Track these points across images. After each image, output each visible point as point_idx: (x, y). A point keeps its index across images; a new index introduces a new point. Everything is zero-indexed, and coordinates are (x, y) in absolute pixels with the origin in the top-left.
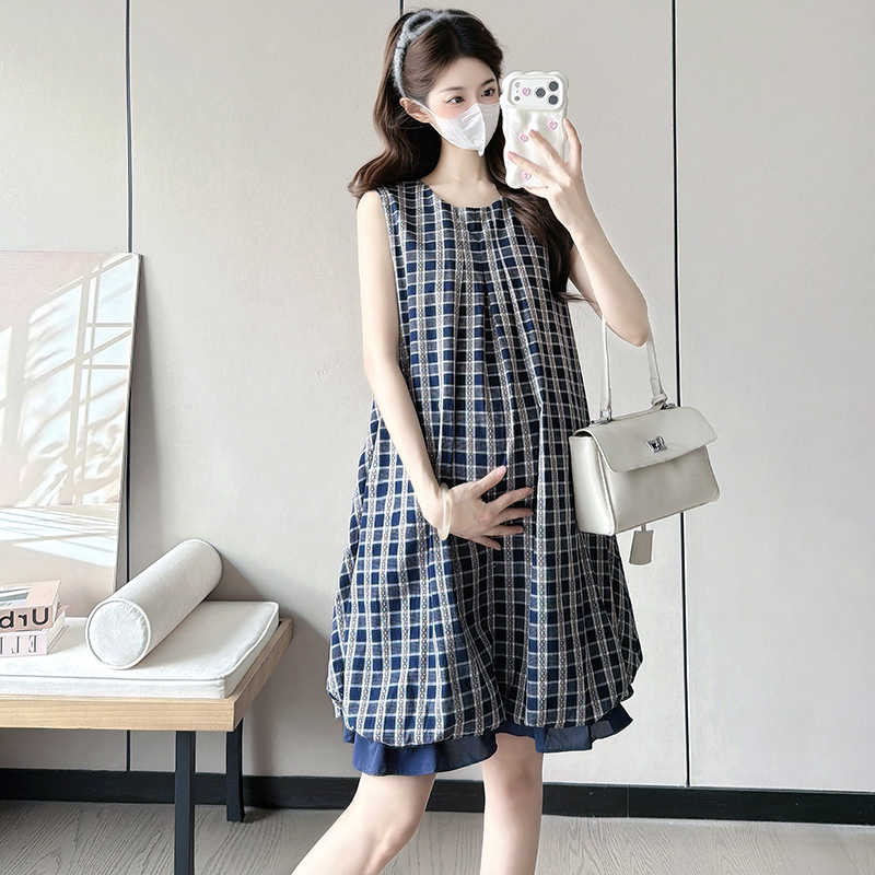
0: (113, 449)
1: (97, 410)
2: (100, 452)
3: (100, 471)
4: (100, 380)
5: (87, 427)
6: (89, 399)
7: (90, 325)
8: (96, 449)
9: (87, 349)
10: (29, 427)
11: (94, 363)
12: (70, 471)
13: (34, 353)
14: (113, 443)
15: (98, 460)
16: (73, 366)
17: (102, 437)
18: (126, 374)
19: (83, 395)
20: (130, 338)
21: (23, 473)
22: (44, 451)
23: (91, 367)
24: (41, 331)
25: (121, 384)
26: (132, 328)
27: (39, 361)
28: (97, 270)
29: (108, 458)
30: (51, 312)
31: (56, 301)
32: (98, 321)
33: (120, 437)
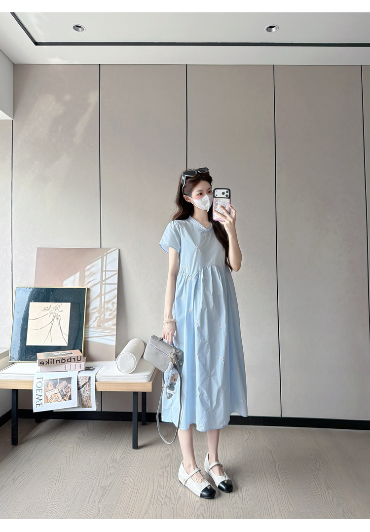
0: (114, 309)
1: (108, 297)
3: (110, 315)
4: (108, 288)
5: (105, 302)
6: (105, 294)
7: (104, 271)
8: (108, 309)
9: (104, 279)
12: (100, 316)
13: (87, 280)
14: (113, 307)
15: (109, 313)
17: (110, 306)
18: (117, 285)
19: (103, 293)
20: (117, 275)
22: (92, 310)
23: (105, 284)
24: (89, 273)
25: (115, 289)
26: (117, 272)
27: (89, 282)
28: (105, 253)
29: (112, 312)
30: (92, 267)
31: (93, 264)
32: (107, 270)
33: (116, 305)
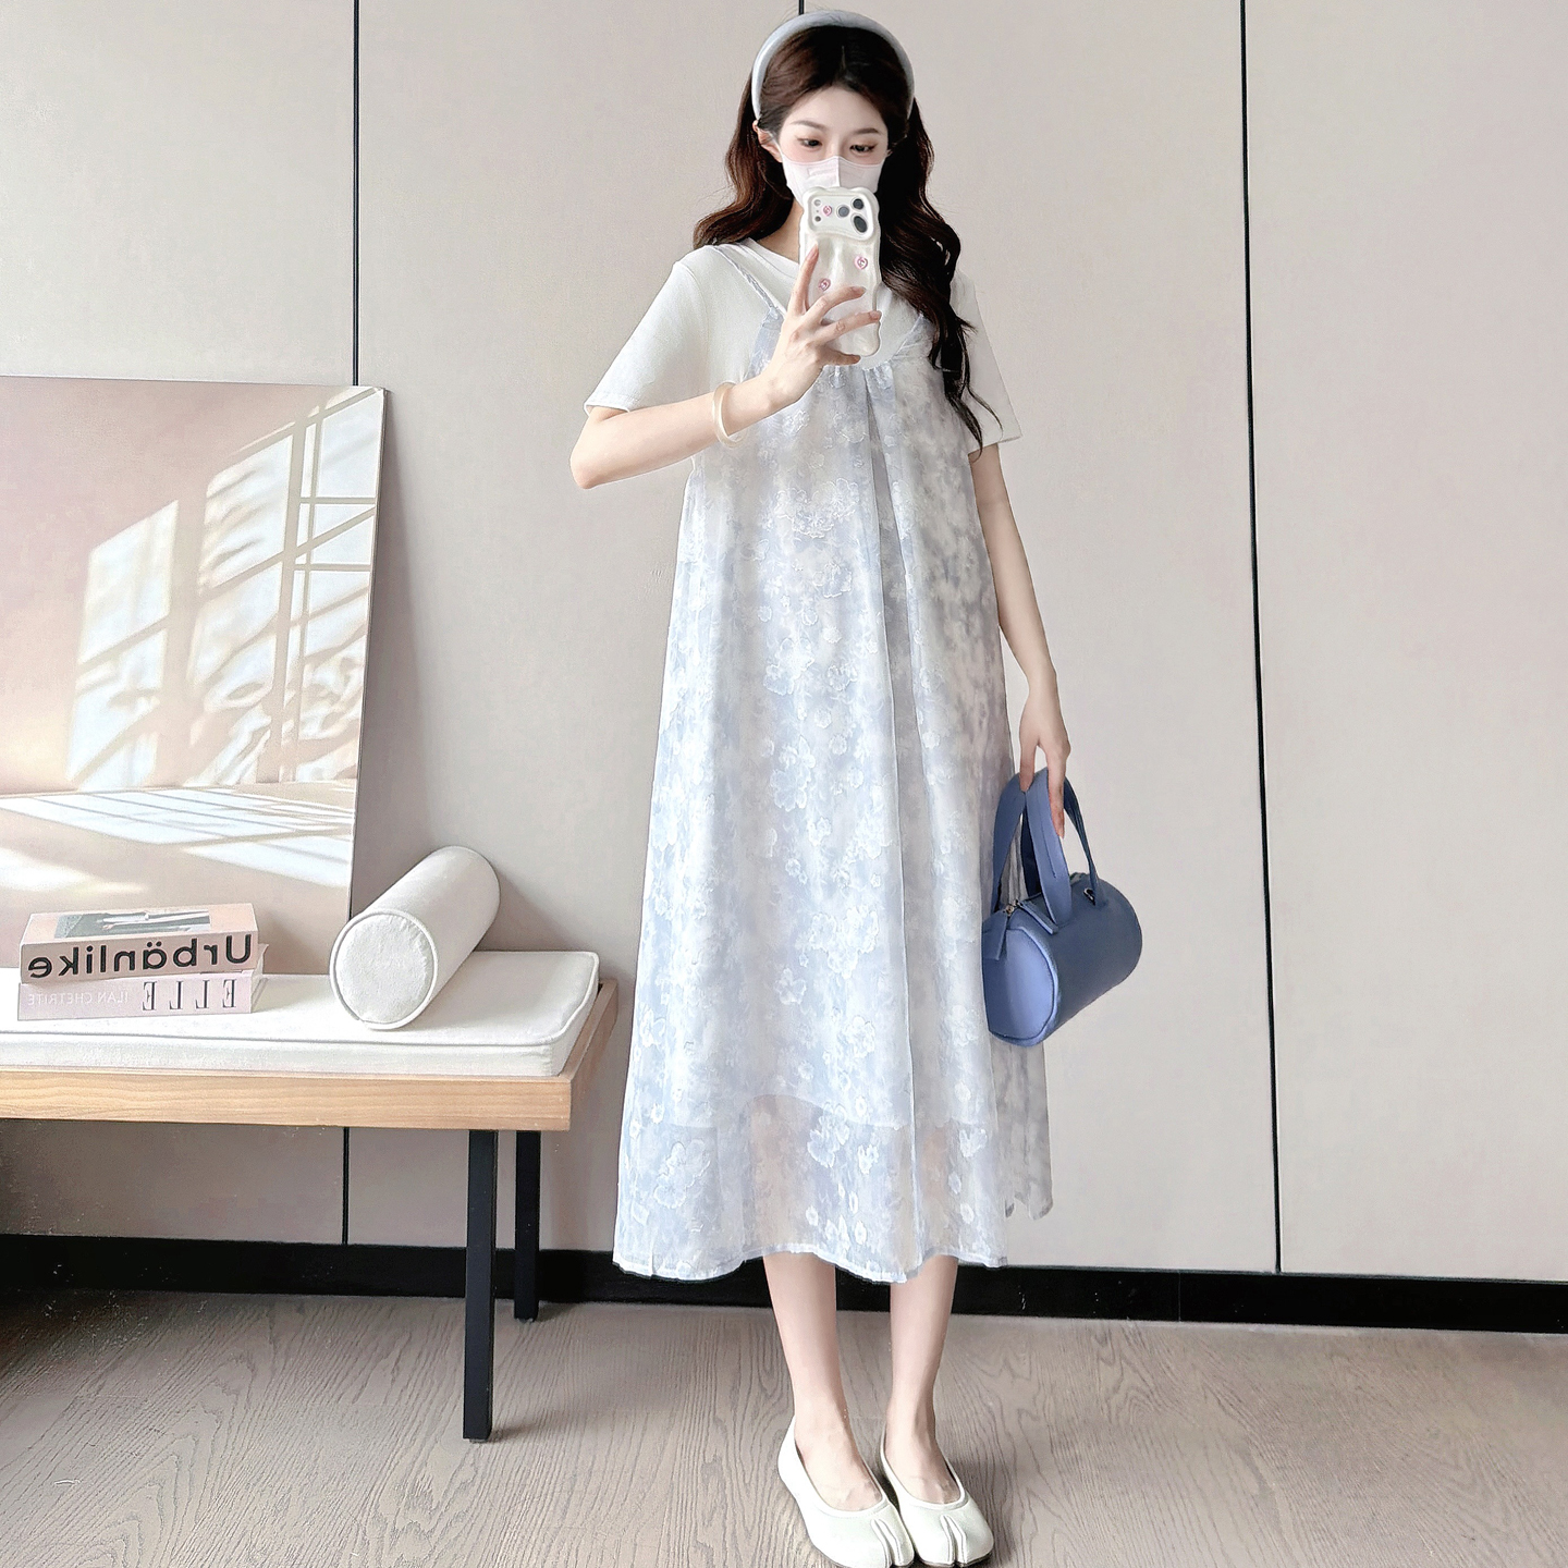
0: (348, 694)
1: (321, 634)
2: (323, 698)
3: (325, 724)
4: (326, 587)
5: (302, 659)
6: (305, 618)
7: (305, 500)
8: (317, 692)
9: (302, 538)
10: (206, 661)
11: (313, 562)
12: (275, 726)
13: (214, 546)
14: (346, 684)
15: (323, 709)
16: (279, 566)
17: (328, 675)
19: (296, 611)
20: (369, 523)
21: (197, 730)
22: (232, 696)
23: (309, 567)
24: (224, 510)
25: (358, 594)
26: (374, 506)
27: (223, 558)
28: (316, 411)
29: (337, 708)
30: (246, 477)
31: (250, 463)
32: (319, 495)
33: (358, 676)
